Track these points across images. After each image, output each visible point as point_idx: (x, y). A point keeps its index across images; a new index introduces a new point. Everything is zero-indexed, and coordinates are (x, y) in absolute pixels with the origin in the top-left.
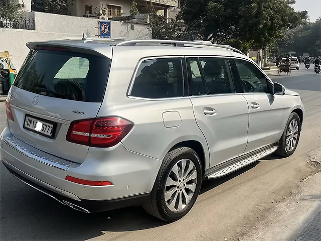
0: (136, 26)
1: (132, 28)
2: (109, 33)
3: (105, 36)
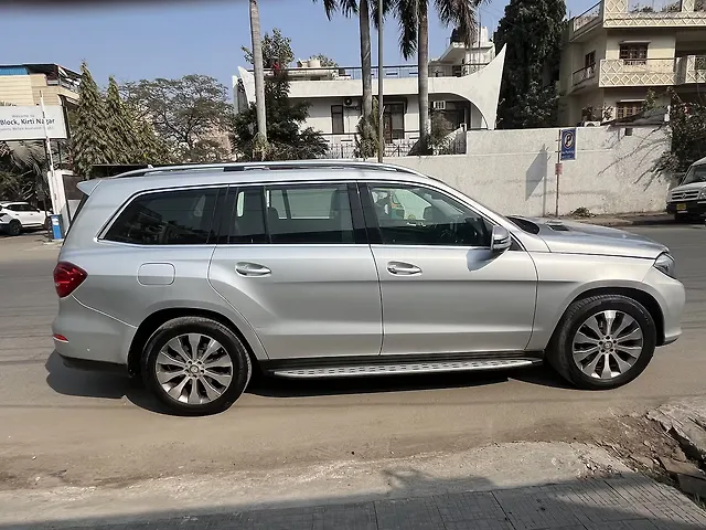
0: (637, 130)
1: (628, 133)
2: (573, 147)
3: (567, 152)
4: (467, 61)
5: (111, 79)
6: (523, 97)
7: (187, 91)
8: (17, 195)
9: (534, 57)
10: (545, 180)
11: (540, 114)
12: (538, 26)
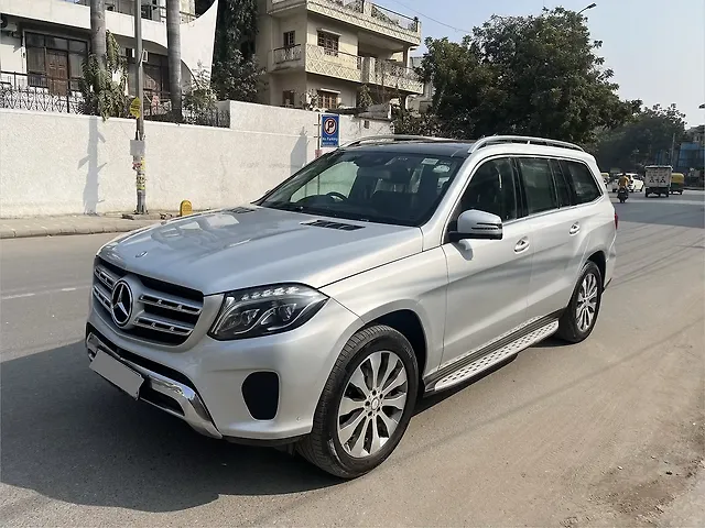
0: (372, 124)
1: (366, 126)
2: (336, 134)
3: (329, 138)
6: (225, 67)
9: (232, 20)
11: (245, 90)
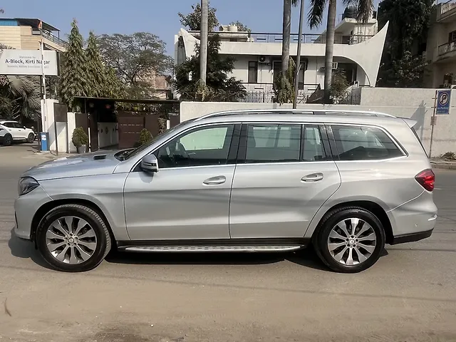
2: (447, 105)
3: (442, 108)
4: (355, 32)
5: (91, 33)
6: (398, 63)
7: (136, 44)
8: (8, 116)
9: (407, 32)
10: (422, 129)
11: (410, 77)
12: (412, 9)
